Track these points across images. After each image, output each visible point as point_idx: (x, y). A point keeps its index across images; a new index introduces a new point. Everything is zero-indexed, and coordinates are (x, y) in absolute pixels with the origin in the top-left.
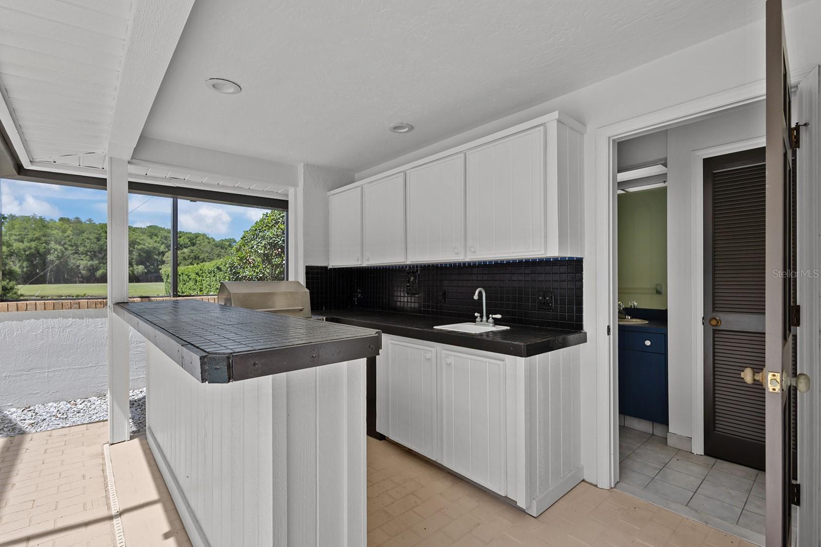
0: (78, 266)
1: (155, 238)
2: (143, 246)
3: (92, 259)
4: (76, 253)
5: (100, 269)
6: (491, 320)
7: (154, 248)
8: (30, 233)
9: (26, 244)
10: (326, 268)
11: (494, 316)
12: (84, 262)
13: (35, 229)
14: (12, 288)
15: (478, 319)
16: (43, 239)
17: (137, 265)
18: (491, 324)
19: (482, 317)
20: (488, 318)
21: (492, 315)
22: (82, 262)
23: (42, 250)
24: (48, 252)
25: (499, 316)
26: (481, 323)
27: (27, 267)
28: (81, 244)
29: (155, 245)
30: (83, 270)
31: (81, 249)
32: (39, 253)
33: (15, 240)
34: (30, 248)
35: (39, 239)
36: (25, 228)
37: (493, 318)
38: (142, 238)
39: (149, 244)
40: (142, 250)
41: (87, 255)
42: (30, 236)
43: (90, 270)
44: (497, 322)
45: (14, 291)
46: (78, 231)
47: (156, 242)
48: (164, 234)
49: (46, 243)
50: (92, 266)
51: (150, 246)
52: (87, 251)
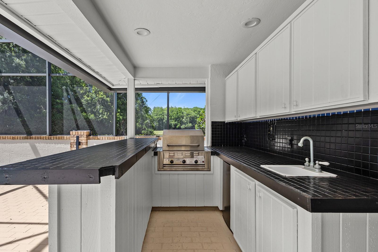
0: (172, 124)
1: (195, 112)
2: (191, 116)
3: (175, 121)
4: (171, 119)
5: (178, 125)
6: (317, 166)
7: (195, 116)
8: (159, 113)
9: (158, 116)
10: (224, 122)
11: (320, 163)
12: (173, 123)
13: (160, 111)
14: (153, 132)
15: (307, 163)
16: (163, 114)
17: (189, 123)
18: (317, 170)
19: (310, 161)
20: (315, 164)
21: (319, 161)
22: (172, 122)
23: (162, 118)
24: (164, 119)
25: (326, 164)
26: (308, 167)
27: (158, 124)
28: (172, 115)
29: (196, 115)
30: (173, 125)
31: (172, 118)
32: (161, 119)
33: (155, 115)
34: (159, 118)
35: (161, 114)
36: (158, 111)
37: (319, 164)
38: (191, 112)
39: (193, 114)
40: (190, 117)
41: (174, 120)
42: (159, 114)
43: (175, 125)
44: (323, 168)
45: (153, 133)
46: (172, 111)
47: (196, 113)
48: (199, 110)
49: (163, 116)
50: (175, 124)
51: (193, 115)
52: (174, 118)
